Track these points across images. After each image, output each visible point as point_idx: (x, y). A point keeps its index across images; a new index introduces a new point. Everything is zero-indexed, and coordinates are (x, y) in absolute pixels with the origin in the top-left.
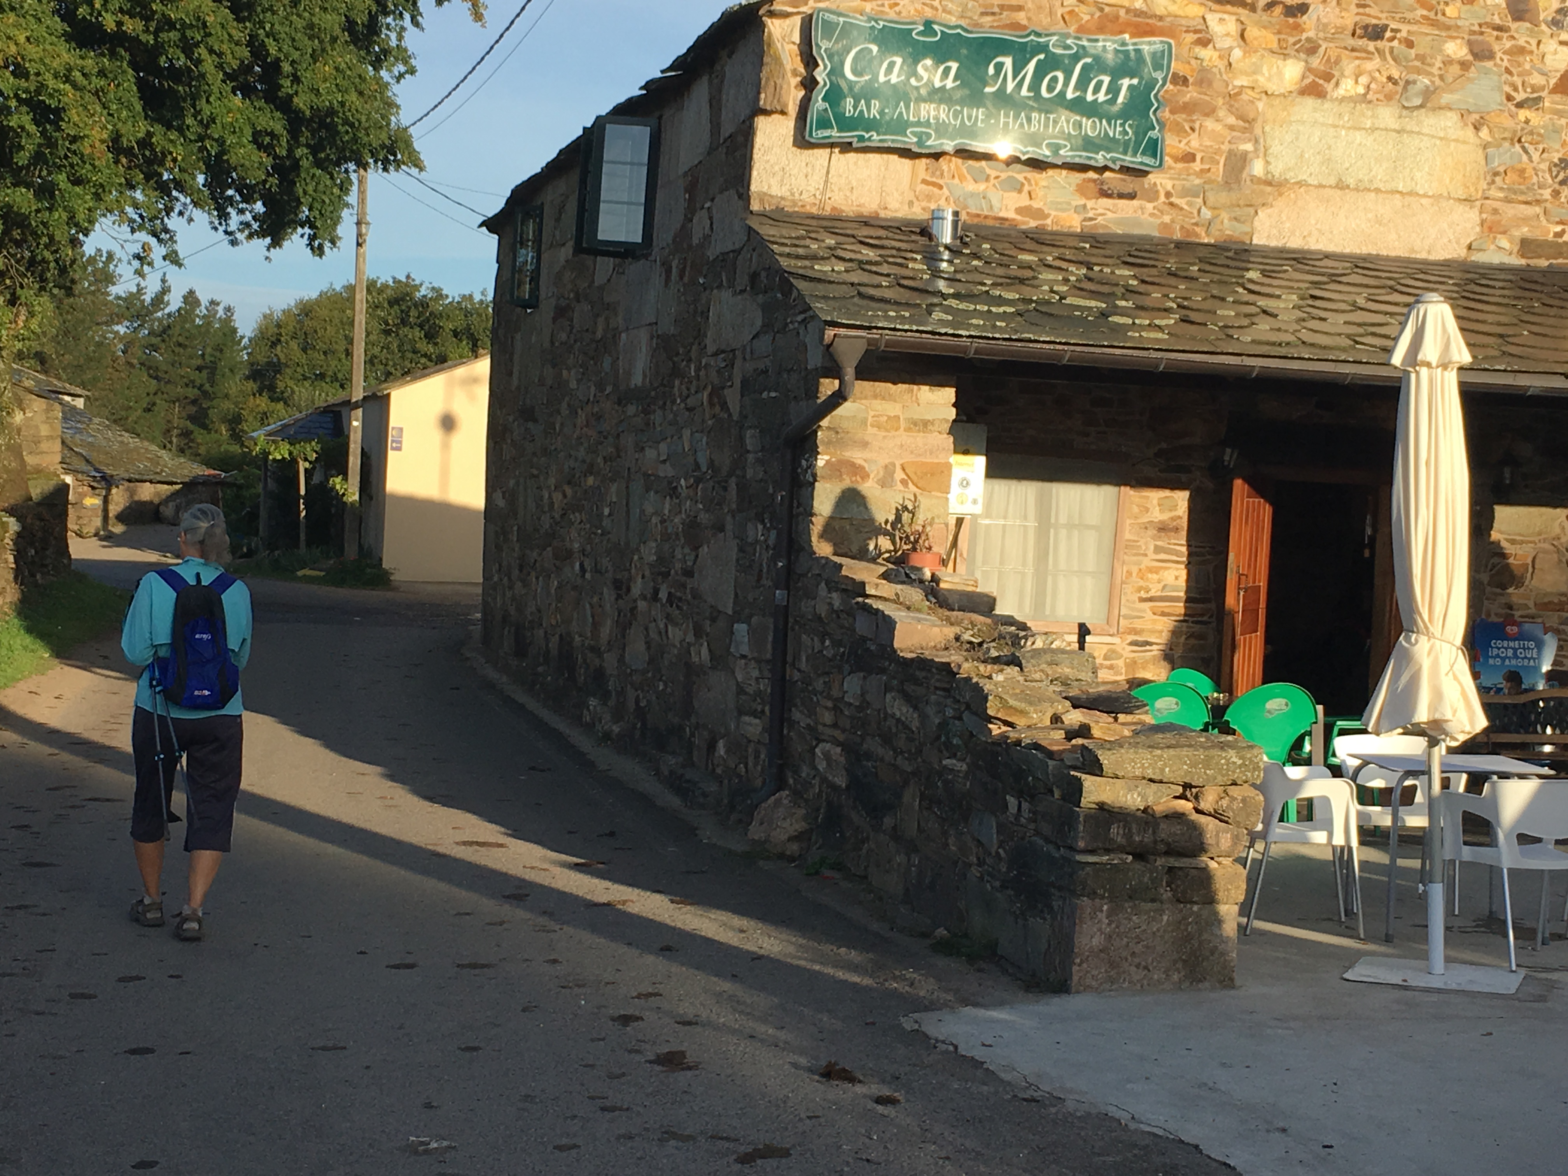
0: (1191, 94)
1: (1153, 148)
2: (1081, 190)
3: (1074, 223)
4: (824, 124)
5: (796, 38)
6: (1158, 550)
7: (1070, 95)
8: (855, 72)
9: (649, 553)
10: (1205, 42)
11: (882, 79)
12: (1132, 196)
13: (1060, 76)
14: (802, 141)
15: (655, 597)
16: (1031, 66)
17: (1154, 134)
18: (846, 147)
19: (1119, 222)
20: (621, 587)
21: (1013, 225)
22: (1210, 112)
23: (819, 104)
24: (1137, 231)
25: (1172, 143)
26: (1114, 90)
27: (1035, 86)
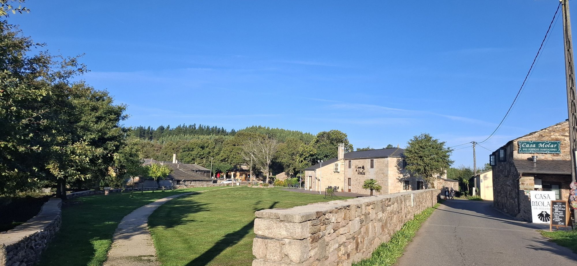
0: (564, 146)
1: (559, 151)
2: (551, 156)
3: (551, 159)
4: (521, 151)
5: (517, 143)
6: (566, 192)
7: (549, 147)
8: (523, 146)
9: (508, 193)
10: (565, 140)
11: (527, 146)
12: (558, 156)
13: (547, 145)
14: (518, 153)
15: (509, 197)
16: (544, 144)
17: (559, 150)
18: (523, 153)
19: (556, 159)
20: (506, 197)
21: (544, 159)
22: (567, 147)
23: (520, 149)
24: (559, 160)
25: (562, 151)
26: (554, 146)
27: (544, 146)
